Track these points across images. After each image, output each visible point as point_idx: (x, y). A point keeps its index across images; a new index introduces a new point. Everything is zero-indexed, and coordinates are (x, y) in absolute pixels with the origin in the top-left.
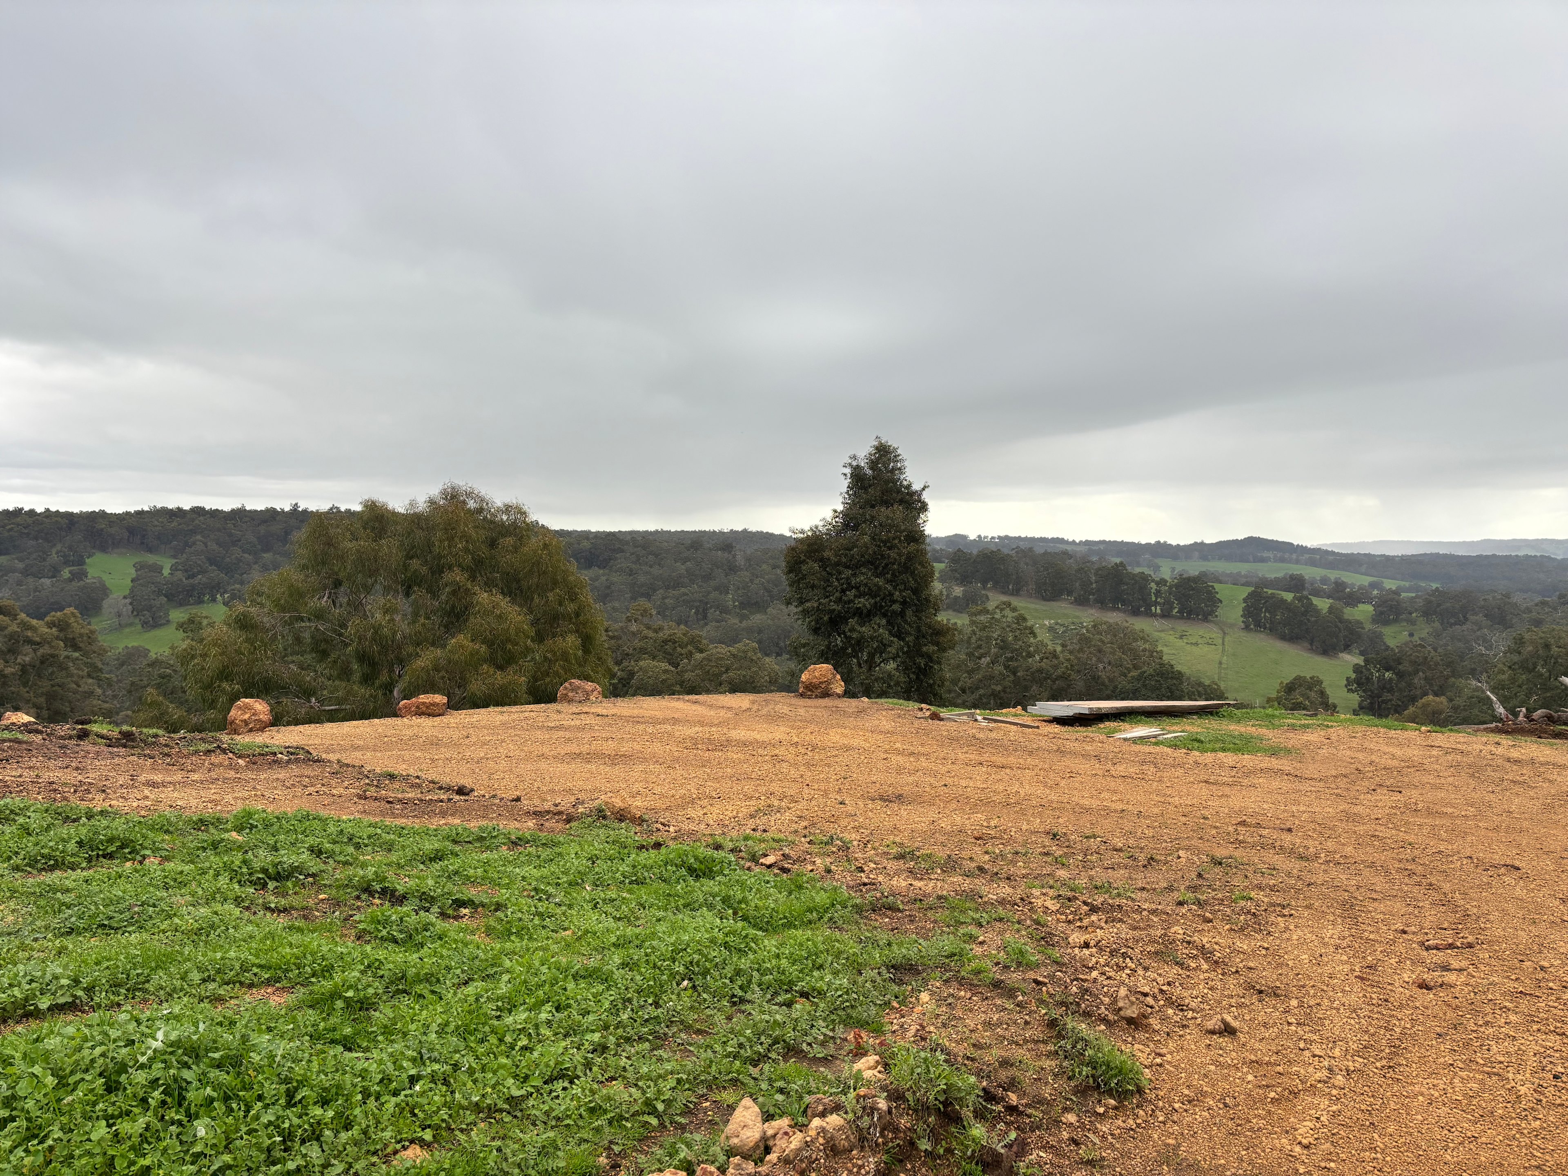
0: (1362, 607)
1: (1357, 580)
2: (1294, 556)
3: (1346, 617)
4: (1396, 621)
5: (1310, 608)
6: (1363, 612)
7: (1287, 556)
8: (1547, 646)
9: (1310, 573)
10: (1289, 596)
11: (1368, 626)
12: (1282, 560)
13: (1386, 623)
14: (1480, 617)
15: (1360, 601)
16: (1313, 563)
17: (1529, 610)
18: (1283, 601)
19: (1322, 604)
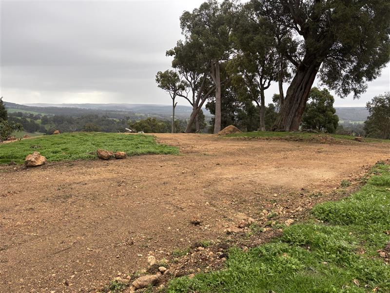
0: (38, 120)
1: (35, 114)
2: (16, 107)
3: (35, 123)
4: (47, 124)
5: (26, 121)
6: (39, 122)
7: (14, 107)
8: (90, 127)
9: (23, 112)
10: (20, 118)
11: (40, 125)
12: (13, 108)
13: (45, 124)
14: (66, 122)
15: (38, 119)
16: (22, 109)
17: (76, 120)
18: (18, 119)
19: (29, 120)
